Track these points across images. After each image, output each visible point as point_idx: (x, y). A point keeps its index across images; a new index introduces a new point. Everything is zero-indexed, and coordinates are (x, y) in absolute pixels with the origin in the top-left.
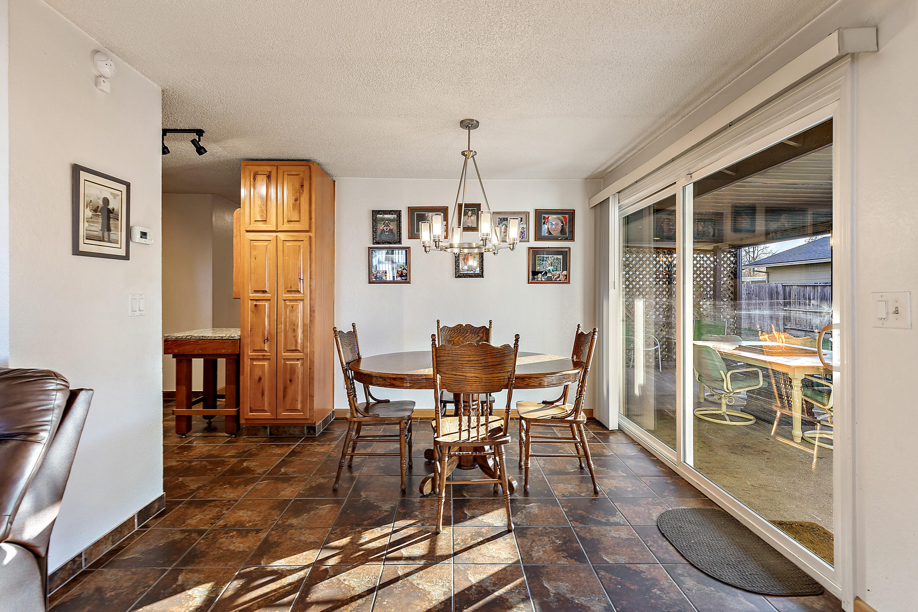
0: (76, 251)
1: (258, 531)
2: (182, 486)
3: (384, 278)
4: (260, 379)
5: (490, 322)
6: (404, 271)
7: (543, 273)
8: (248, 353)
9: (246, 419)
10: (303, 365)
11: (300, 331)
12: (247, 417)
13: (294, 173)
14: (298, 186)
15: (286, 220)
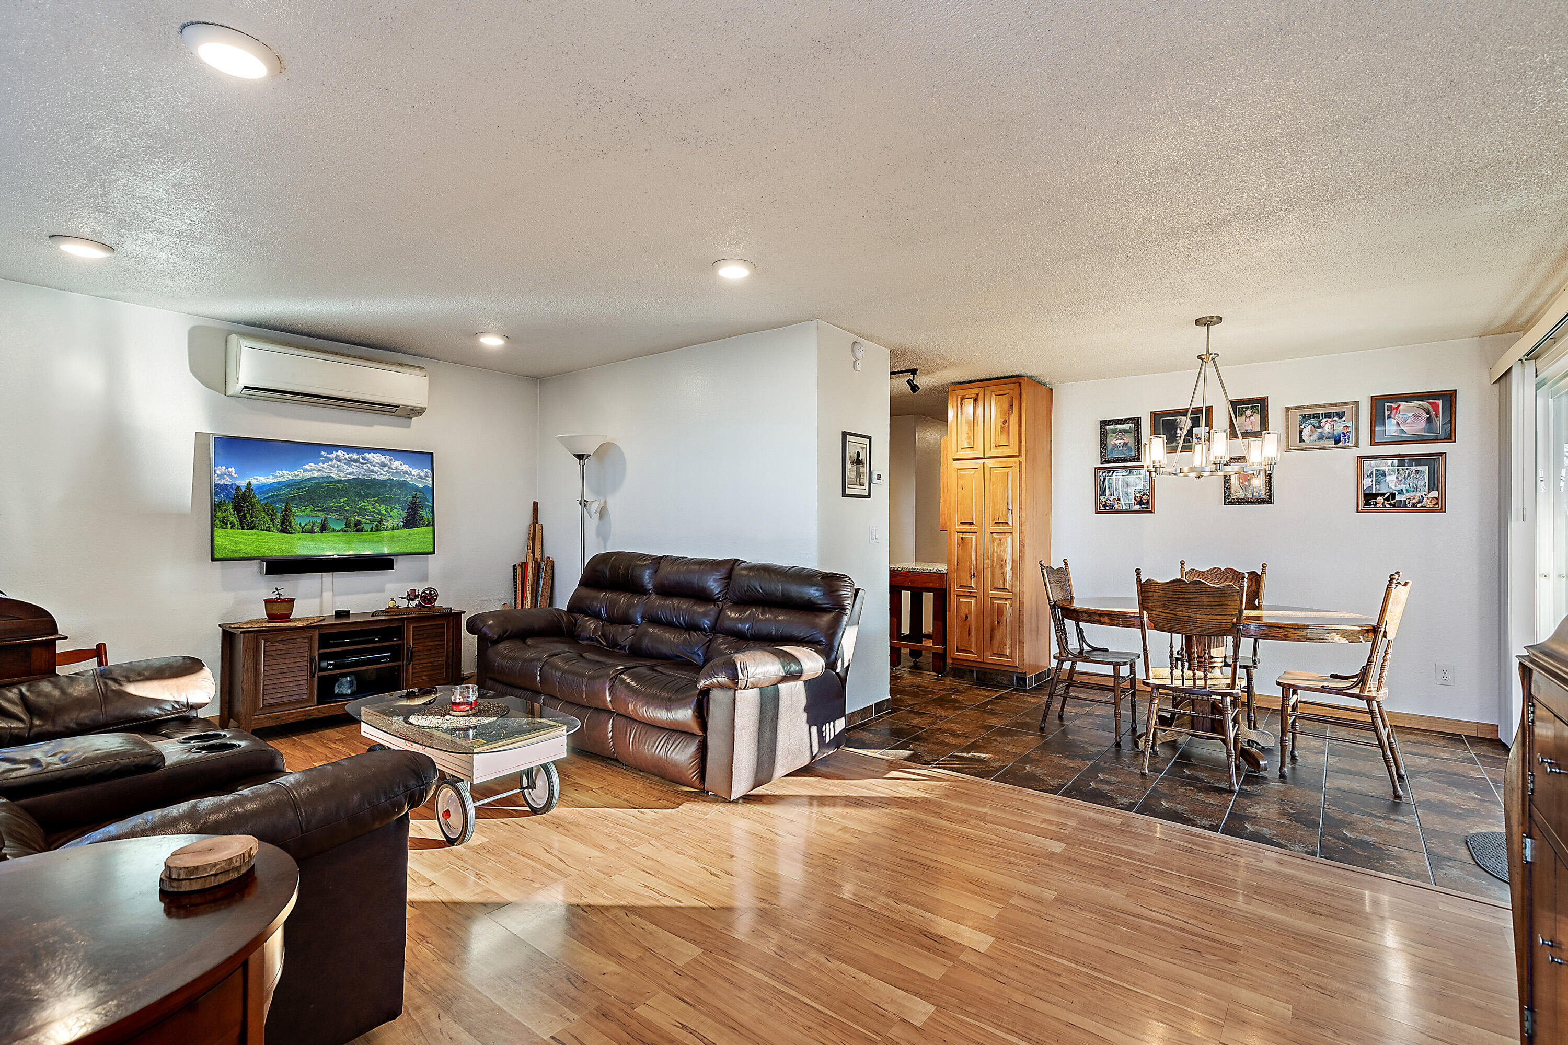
0: (844, 495)
1: (967, 737)
2: (900, 700)
3: (1116, 506)
4: (967, 617)
5: (1264, 566)
6: (1145, 497)
7: (1386, 496)
8: (955, 588)
9: (953, 659)
10: (1011, 605)
11: (1008, 568)
12: (954, 657)
13: (1002, 392)
14: (1006, 406)
15: (993, 445)
